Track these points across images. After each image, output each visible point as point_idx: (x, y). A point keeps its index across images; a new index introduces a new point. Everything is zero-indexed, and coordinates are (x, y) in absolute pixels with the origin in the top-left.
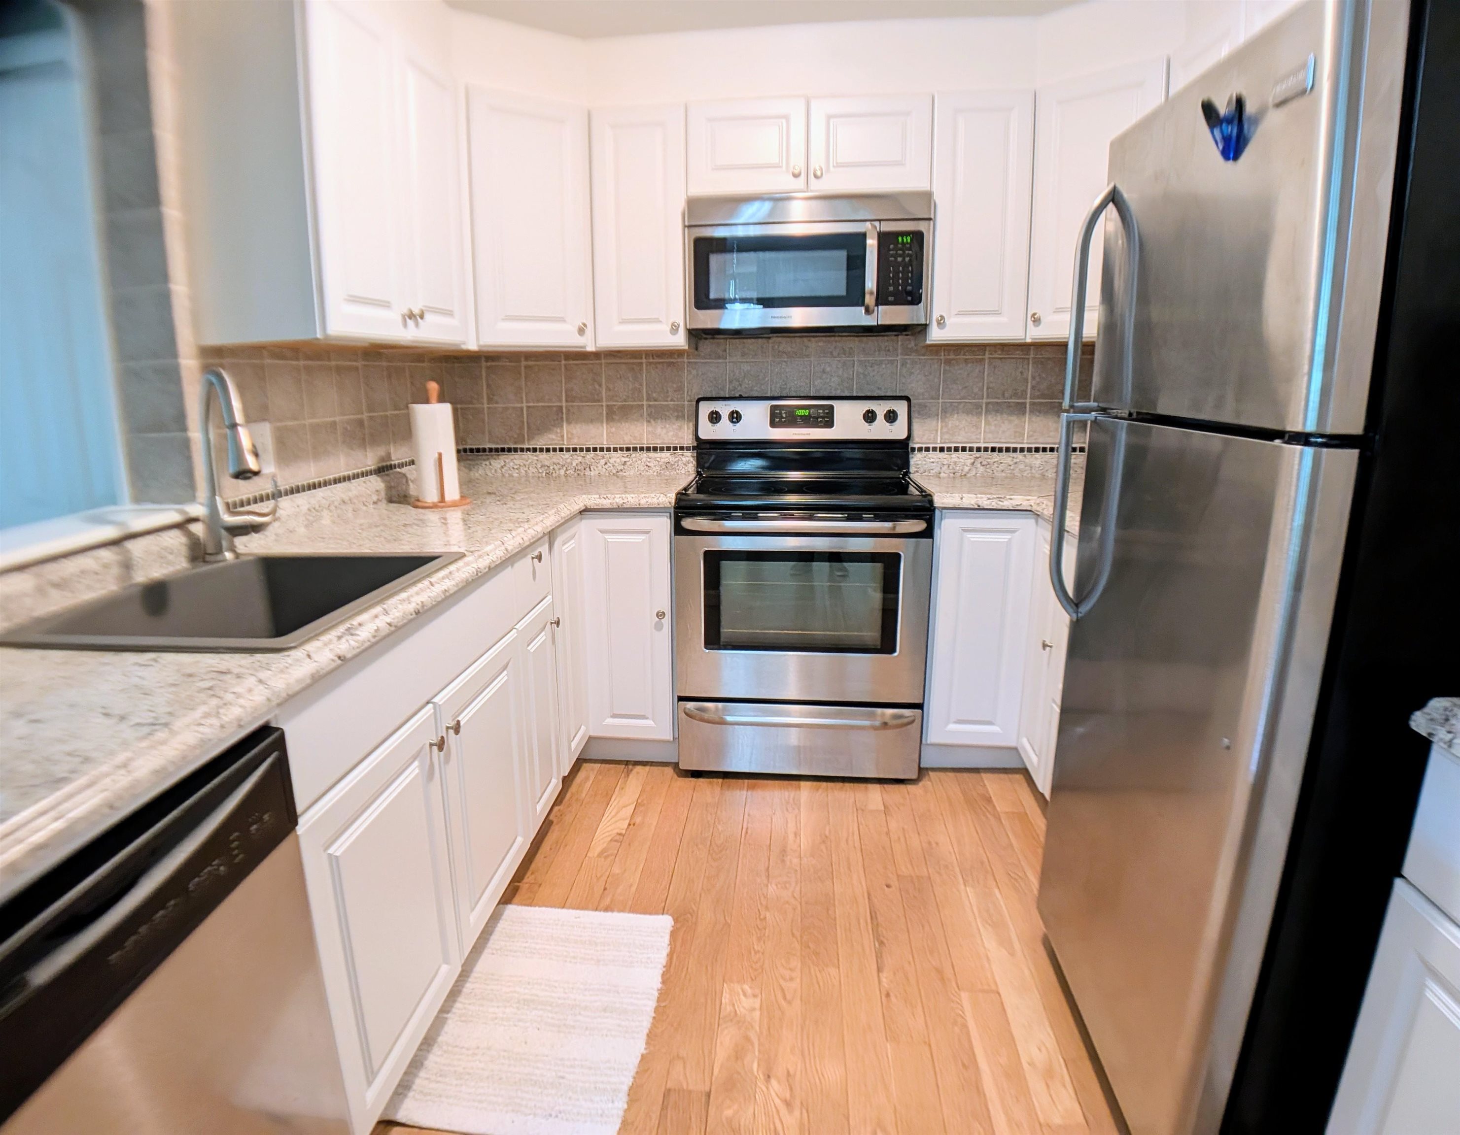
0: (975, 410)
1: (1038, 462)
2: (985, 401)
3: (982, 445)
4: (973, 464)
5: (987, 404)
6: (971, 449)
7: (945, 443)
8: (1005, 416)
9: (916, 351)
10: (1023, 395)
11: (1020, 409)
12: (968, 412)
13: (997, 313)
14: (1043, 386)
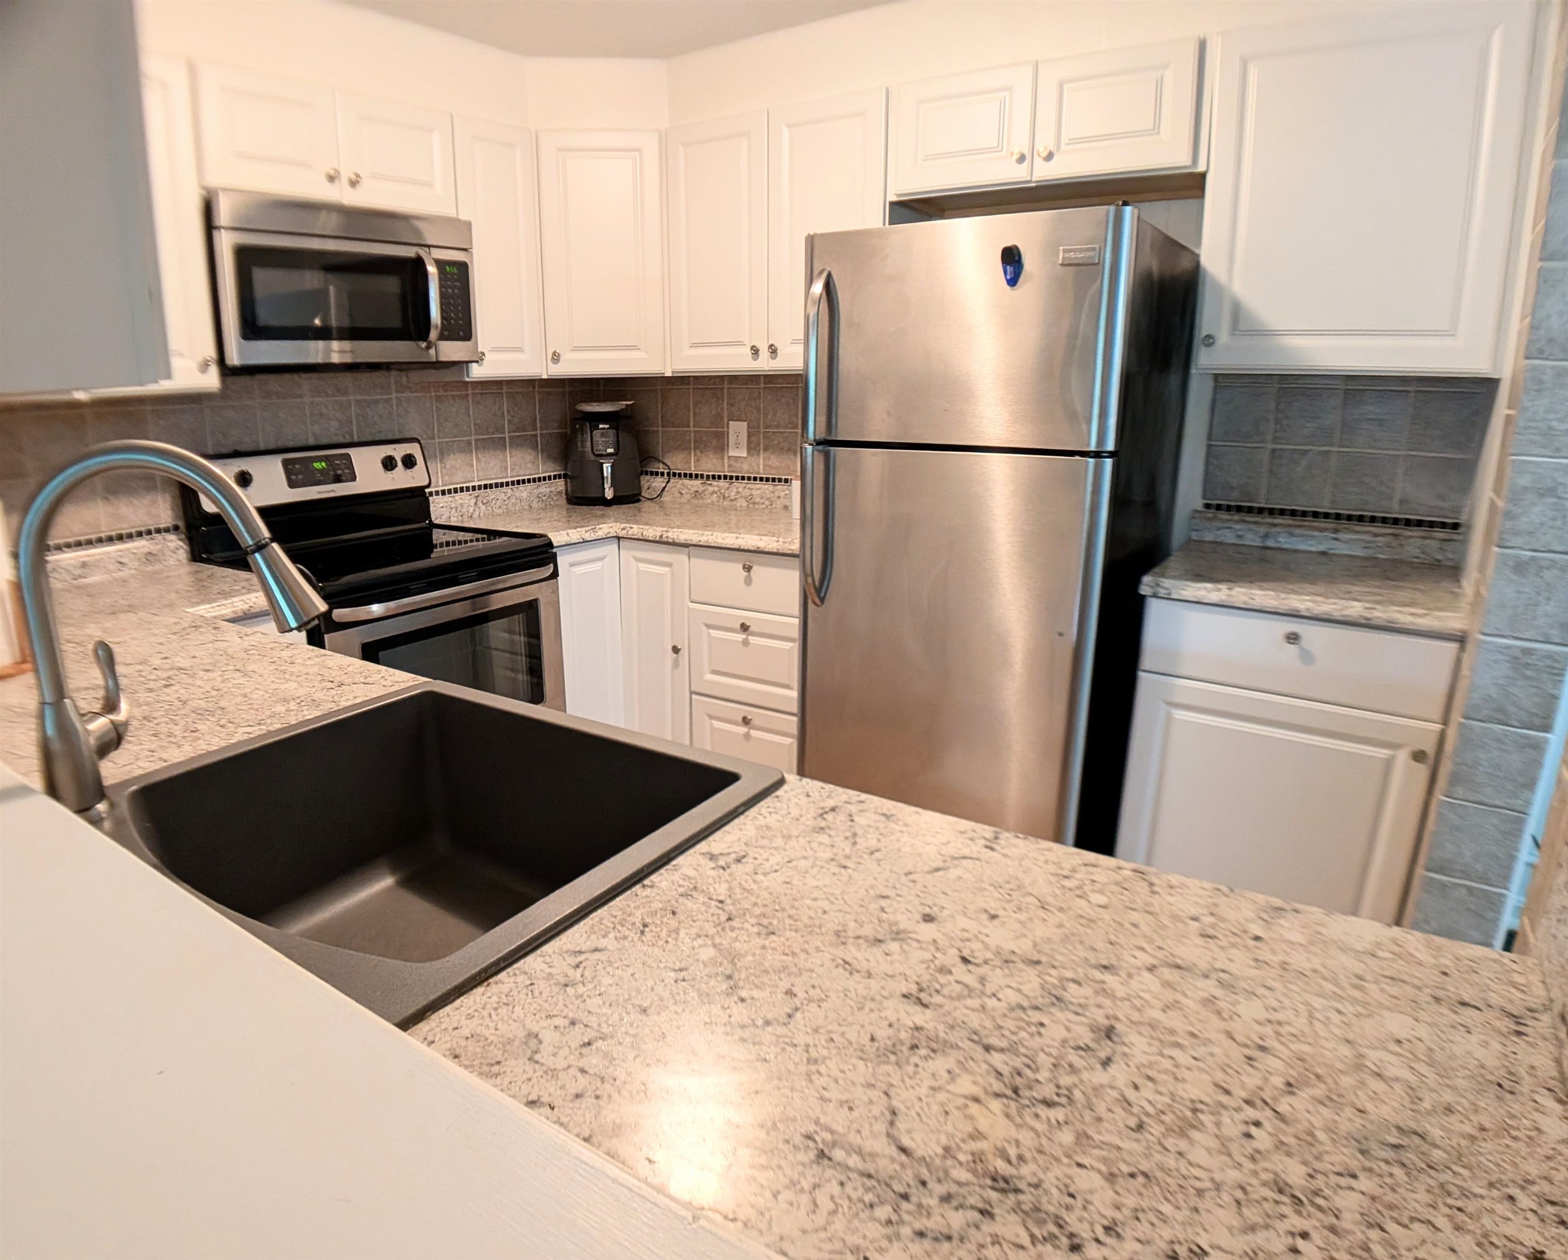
0: (467, 448)
1: (524, 495)
2: (473, 437)
3: (476, 484)
4: (476, 504)
5: (476, 441)
6: (468, 489)
7: (446, 485)
8: (491, 452)
9: (409, 388)
10: (500, 430)
11: (500, 445)
12: (462, 451)
13: (520, 350)
14: (516, 420)
